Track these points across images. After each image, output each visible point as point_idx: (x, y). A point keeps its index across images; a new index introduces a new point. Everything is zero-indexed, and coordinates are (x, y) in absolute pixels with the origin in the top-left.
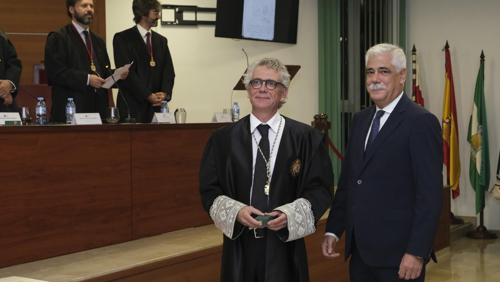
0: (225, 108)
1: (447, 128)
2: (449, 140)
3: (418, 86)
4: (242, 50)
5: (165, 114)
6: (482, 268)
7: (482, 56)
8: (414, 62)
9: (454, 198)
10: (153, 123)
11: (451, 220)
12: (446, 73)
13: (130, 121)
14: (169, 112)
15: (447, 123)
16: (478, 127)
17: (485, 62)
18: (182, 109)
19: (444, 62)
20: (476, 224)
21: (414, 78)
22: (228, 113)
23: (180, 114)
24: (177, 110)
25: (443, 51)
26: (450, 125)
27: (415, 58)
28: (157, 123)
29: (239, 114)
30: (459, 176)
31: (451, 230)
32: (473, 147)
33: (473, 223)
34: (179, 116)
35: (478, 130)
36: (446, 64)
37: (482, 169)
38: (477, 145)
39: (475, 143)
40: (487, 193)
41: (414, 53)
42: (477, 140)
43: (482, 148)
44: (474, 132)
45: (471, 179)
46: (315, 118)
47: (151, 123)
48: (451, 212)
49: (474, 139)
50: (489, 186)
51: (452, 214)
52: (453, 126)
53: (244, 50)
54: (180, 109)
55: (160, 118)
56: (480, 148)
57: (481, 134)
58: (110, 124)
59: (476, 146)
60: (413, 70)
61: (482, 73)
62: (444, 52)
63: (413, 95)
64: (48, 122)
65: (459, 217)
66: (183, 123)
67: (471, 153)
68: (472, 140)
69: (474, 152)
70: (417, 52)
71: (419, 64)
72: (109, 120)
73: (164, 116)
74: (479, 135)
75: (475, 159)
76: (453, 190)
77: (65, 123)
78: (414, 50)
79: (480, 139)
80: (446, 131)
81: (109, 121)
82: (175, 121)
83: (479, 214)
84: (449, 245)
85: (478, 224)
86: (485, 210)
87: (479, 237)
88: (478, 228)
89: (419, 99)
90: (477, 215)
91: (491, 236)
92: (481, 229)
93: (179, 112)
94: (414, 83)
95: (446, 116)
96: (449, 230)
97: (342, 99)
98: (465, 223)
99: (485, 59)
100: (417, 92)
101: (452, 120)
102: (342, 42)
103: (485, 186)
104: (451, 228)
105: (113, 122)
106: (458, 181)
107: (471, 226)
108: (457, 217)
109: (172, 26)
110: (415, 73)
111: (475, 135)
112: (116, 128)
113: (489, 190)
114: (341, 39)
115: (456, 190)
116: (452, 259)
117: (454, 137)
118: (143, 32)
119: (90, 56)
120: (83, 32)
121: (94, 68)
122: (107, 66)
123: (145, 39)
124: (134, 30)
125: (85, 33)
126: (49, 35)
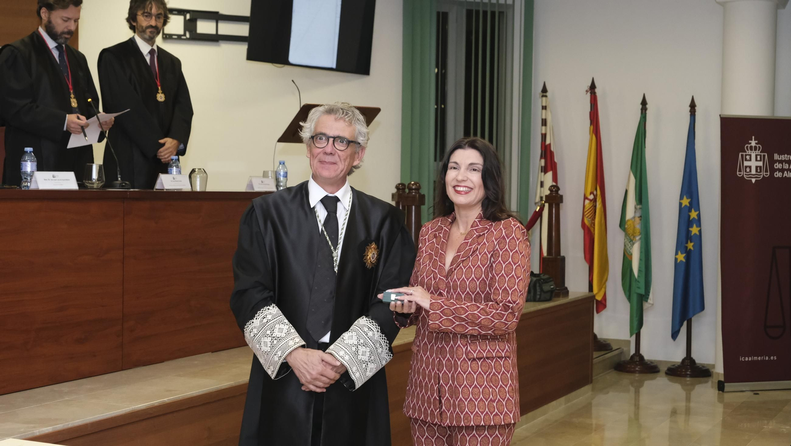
0: (265, 170)
1: (590, 208)
2: (593, 225)
3: (550, 145)
4: (292, 82)
5: (175, 176)
6: (637, 416)
7: (644, 103)
8: (544, 108)
9: (598, 312)
10: (156, 189)
11: (593, 345)
12: (591, 126)
13: (122, 187)
15: (591, 201)
16: (635, 208)
17: (647, 112)
18: (200, 169)
19: (589, 110)
20: (629, 351)
21: (544, 132)
22: (270, 178)
24: (193, 171)
25: (586, 94)
26: (594, 203)
27: (546, 102)
28: (163, 190)
30: (606, 280)
31: (594, 359)
32: (628, 237)
33: (625, 349)
34: (196, 180)
35: (635, 212)
36: (590, 113)
37: (640, 271)
38: (635, 235)
39: (630, 231)
40: (646, 306)
41: (545, 94)
42: (634, 227)
43: (640, 239)
44: (630, 213)
45: (623, 285)
46: (397, 187)
47: (153, 189)
48: (594, 333)
49: (630, 224)
50: (649, 295)
51: (595, 336)
52: (599, 204)
53: (294, 81)
54: (198, 169)
55: (167, 182)
56: (638, 238)
57: (640, 218)
58: (90, 190)
59: (633, 235)
60: (542, 119)
61: (643, 129)
62: (589, 94)
63: (541, 158)
65: (605, 340)
66: (203, 190)
67: (625, 246)
68: (626, 226)
69: (629, 244)
70: (548, 94)
71: (551, 112)
73: (174, 179)
74: (637, 220)
75: (631, 255)
76: (597, 301)
78: (544, 90)
79: (638, 227)
80: (590, 214)
81: (88, 185)
82: (190, 187)
83: (634, 336)
84: (591, 382)
85: (633, 351)
86: (643, 331)
87: (632, 370)
88: (632, 357)
89: (550, 164)
90: (631, 337)
91: (650, 369)
92: (637, 359)
93: (198, 174)
94: (544, 139)
95: (589, 190)
96: (592, 359)
97: (435, 160)
98: (614, 349)
99: (647, 106)
100: (547, 152)
101: (598, 196)
102: (437, 74)
103: (644, 296)
104: (595, 356)
105: (95, 186)
106: (604, 286)
107: (622, 353)
108: (602, 341)
109: (181, 41)
110: (545, 125)
111: (632, 219)
112: (99, 196)
113: (649, 301)
114: (436, 70)
115: (601, 301)
116: (594, 402)
117: (600, 222)
118: (144, 48)
119: (67, 83)
120: (56, 47)
121: (74, 103)
122: (89, 100)
123: (148, 59)
124: (130, 44)
125: (59, 48)
126: (1, 50)
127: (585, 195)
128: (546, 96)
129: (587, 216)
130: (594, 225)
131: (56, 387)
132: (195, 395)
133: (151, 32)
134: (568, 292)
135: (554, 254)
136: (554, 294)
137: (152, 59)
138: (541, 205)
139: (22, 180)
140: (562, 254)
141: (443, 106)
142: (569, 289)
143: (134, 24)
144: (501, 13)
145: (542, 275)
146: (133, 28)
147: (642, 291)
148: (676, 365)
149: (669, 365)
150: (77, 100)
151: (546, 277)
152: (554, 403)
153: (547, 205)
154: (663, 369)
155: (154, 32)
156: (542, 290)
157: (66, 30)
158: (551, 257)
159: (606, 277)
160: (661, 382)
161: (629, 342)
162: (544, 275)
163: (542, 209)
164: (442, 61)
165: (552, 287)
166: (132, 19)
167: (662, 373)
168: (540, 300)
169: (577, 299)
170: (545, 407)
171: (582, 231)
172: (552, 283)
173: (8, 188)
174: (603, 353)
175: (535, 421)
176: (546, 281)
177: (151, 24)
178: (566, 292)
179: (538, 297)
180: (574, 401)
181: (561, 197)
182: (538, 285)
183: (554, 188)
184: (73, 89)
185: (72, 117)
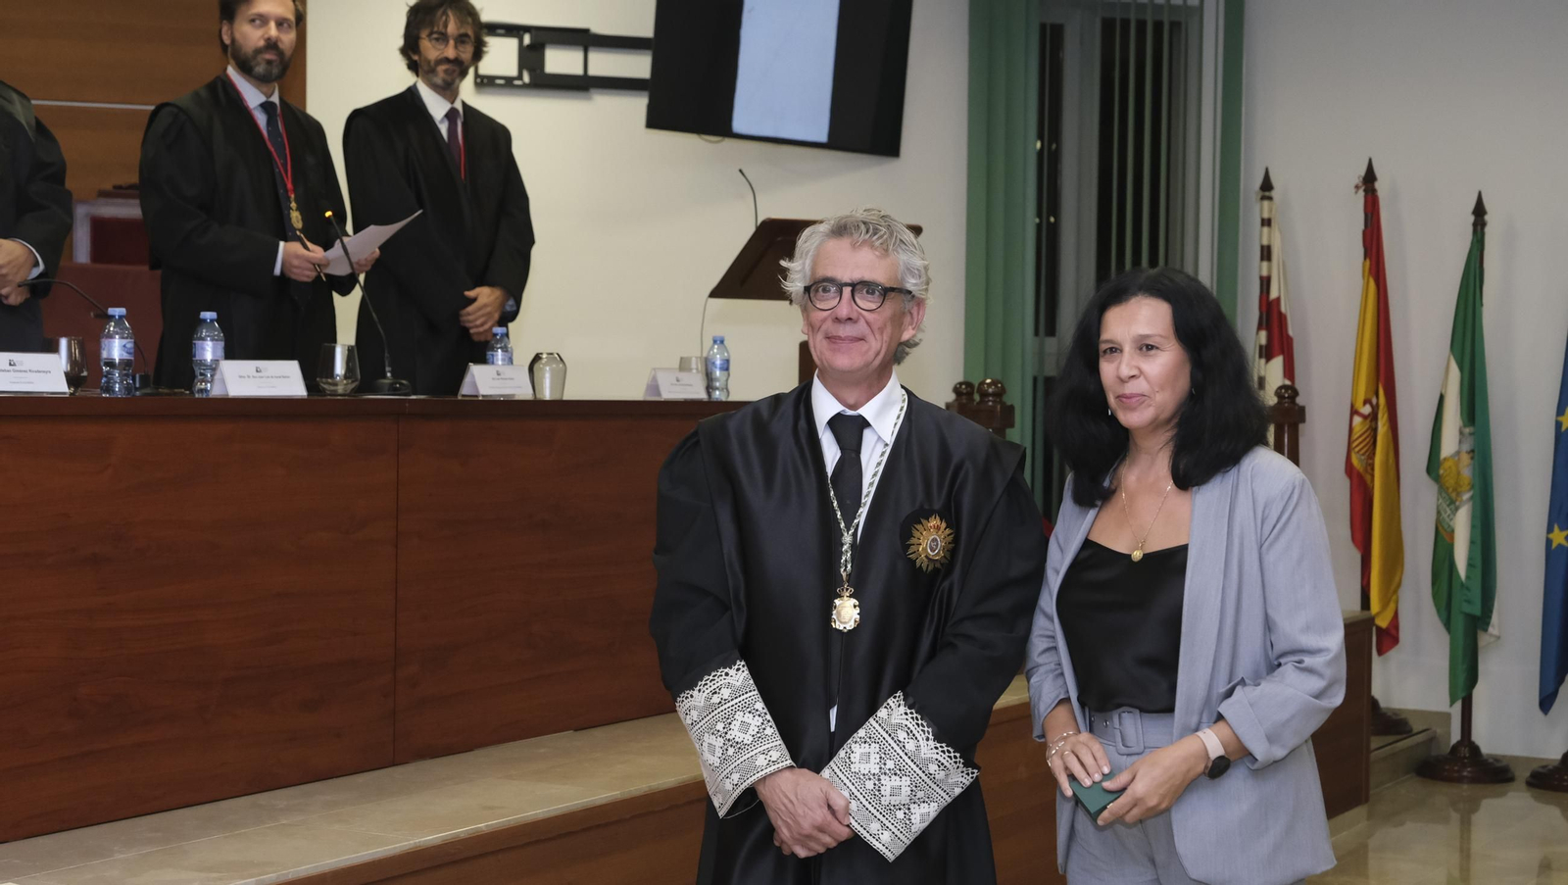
0: (685, 355)
1: (1364, 433)
2: (1369, 468)
3: (1278, 300)
4: (740, 174)
5: (500, 369)
6: (1465, 873)
7: (1479, 211)
8: (1267, 222)
9: (1380, 652)
10: (463, 396)
11: (1373, 722)
12: (1365, 259)
13: (393, 390)
14: (512, 363)
15: (1365, 417)
16: (1461, 433)
17: (1487, 230)
18: (552, 354)
19: (1362, 227)
20: (1449, 734)
21: (1265, 273)
22: (694, 371)
23: (548, 368)
24: (537, 358)
25: (1356, 192)
26: (1373, 424)
27: (1270, 211)
28: (477, 396)
29: (729, 375)
30: (1399, 585)
31: (1372, 752)
32: (1444, 495)
33: (1439, 731)
34: (543, 377)
35: (1460, 442)
36: (1364, 233)
37: (1470, 565)
38: (1459, 490)
39: (1450, 482)
40: (1483, 640)
41: (1267, 194)
42: (1459, 473)
43: (1472, 498)
44: (1449, 445)
45: (1435, 595)
46: (957, 390)
47: (456, 395)
48: (1373, 698)
49: (1450, 467)
50: (1490, 617)
51: (1374, 703)
52: (1384, 425)
53: (744, 171)
55: (485, 380)
56: (1466, 496)
57: (1471, 454)
59: (1455, 490)
60: (1262, 247)
61: (1478, 265)
62: (1361, 193)
63: (1260, 327)
64: (138, 385)
65: (1396, 712)
66: (557, 397)
67: (1439, 513)
68: (1441, 472)
69: (1448, 509)
70: (1274, 194)
71: (1281, 233)
72: (324, 383)
73: (498, 374)
74: (1465, 459)
75: (1452, 532)
76: (1379, 629)
78: (1267, 186)
79: (1467, 473)
80: (1361, 443)
81: (325, 386)
82: (531, 391)
83: (1458, 705)
84: (1367, 800)
85: (1456, 736)
86: (1479, 693)
87: (1456, 775)
88: (1455, 748)
89: (1279, 341)
90: (1451, 706)
91: (1494, 773)
92: (1465, 752)
93: (544, 365)
94: (1265, 291)
95: (1361, 396)
96: (1369, 752)
97: (1036, 333)
98: (1415, 731)
99: (1487, 218)
100: (1272, 316)
101: (1381, 408)
102: (1040, 154)
103: (1478, 618)
104: (1373, 745)
105: (340, 389)
106: (1394, 597)
107: (1432, 740)
108: (1389, 714)
109: (512, 90)
110: (1269, 259)
111: (1452, 456)
112: (348, 410)
113: (1490, 629)
114: (1039, 145)
115: (1387, 628)
116: (1372, 843)
117: (1386, 463)
118: (437, 107)
119: (283, 180)
120: (262, 105)
121: (296, 218)
122: (328, 214)
123: (444, 129)
124: (410, 100)
125: (267, 107)
126: (154, 114)
127: (1352, 406)
128: (1270, 198)
129: (1357, 449)
130: (1373, 469)
131: (262, 798)
132: (541, 817)
133: (447, 72)
137: (452, 130)
141: (1053, 219)
143: (416, 58)
144: (1175, 26)
146: (413, 67)
147: (1476, 610)
148: (1551, 767)
149: (1535, 766)
150: (301, 214)
154: (1522, 774)
155: (455, 71)
159: (1397, 579)
160: (1517, 801)
161: (1447, 716)
164: (1050, 126)
167: (1520, 783)
171: (1347, 480)
173: (167, 394)
174: (1391, 738)
177: (445, 55)
181: (1302, 410)
183: (1286, 391)
184: (294, 191)
185: (295, 247)
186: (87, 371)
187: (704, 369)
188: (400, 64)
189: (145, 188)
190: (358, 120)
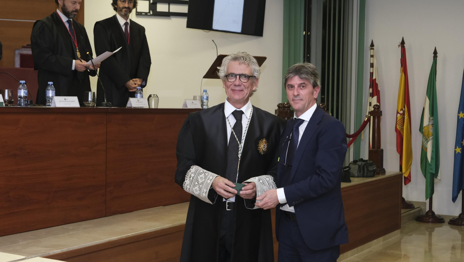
0: (195, 95)
1: (401, 119)
2: (402, 130)
3: (375, 79)
4: (212, 41)
5: (139, 99)
6: (430, 250)
7: (435, 53)
8: (372, 56)
9: (405, 184)
10: (127, 107)
11: (402, 205)
12: (401, 67)
13: (107, 105)
14: (143, 98)
15: (401, 114)
16: (429, 119)
17: (438, 58)
18: (154, 95)
19: (401, 58)
20: (426, 209)
21: (371, 71)
22: (198, 100)
24: (150, 96)
25: (399, 47)
26: (403, 116)
27: (373, 53)
28: (131, 107)
29: (208, 101)
31: (402, 214)
32: (424, 137)
33: (423, 208)
34: (152, 102)
35: (429, 121)
36: (401, 59)
37: (432, 158)
38: (429, 136)
39: (426, 134)
40: (436, 180)
41: (372, 48)
42: (429, 131)
43: (432, 138)
44: (426, 122)
45: (421, 167)
46: (278, 106)
48: (403, 197)
49: (426, 129)
50: (438, 174)
51: (403, 199)
52: (407, 117)
53: (214, 41)
54: (153, 95)
55: (134, 103)
56: (431, 138)
58: (87, 107)
59: (427, 136)
60: (371, 63)
61: (435, 69)
62: (400, 47)
63: (370, 87)
64: (29, 104)
65: (410, 202)
66: (156, 107)
67: (423, 143)
68: (424, 130)
69: (425, 142)
70: (374, 48)
71: (376, 59)
72: (86, 103)
73: (138, 101)
74: (431, 126)
75: (427, 148)
76: (404, 177)
77: (45, 105)
78: (372, 45)
79: (431, 131)
80: (400, 122)
81: (86, 104)
82: (148, 106)
83: (428, 200)
84: (400, 228)
85: (428, 209)
86: (434, 196)
87: (427, 221)
88: (427, 213)
89: (375, 91)
90: (426, 200)
91: (439, 220)
92: (430, 214)
93: (153, 98)
94: (372, 76)
95: (400, 108)
96: (401, 214)
98: (415, 208)
99: (437, 55)
100: (374, 84)
101: (406, 111)
102: (305, 36)
103: (434, 174)
104: (402, 212)
105: (91, 105)
106: (409, 168)
107: (421, 210)
108: (408, 202)
109: (146, 16)
110: (373, 67)
111: (427, 126)
112: (92, 111)
113: (438, 177)
114: (304, 33)
115: (407, 177)
116: (402, 241)
117: (407, 128)
118: (122, 21)
119: (74, 43)
120: (67, 21)
121: (78, 54)
122: (88, 53)
123: (123, 28)
124: (114, 19)
125: (69, 21)
126: (35, 23)
127: (397, 111)
128: (373, 49)
129: (398, 124)
130: (403, 130)
131: (65, 226)
132: (148, 232)
133: (125, 11)
134: (385, 171)
135: (376, 147)
136: (376, 173)
137: (126, 28)
138: (368, 117)
139: (46, 101)
140: (381, 148)
141: (308, 55)
142: (385, 170)
143: (116, 6)
145: (368, 161)
146: (115, 9)
147: (434, 172)
148: (455, 218)
149: (451, 218)
150: (80, 53)
151: (371, 162)
152: (375, 241)
153: (372, 117)
154: (447, 220)
155: (128, 11)
156: (368, 170)
157: (74, 10)
158: (374, 149)
159: (410, 163)
160: (445, 228)
161: (425, 203)
162: (369, 161)
163: (369, 120)
164: (308, 27)
165: (375, 168)
166: (115, 4)
167: (446, 223)
168: (367, 177)
169: (391, 176)
170: (370, 243)
171: (395, 134)
172: (375, 166)
174: (408, 210)
175: (363, 252)
176: (371, 165)
177: (125, 6)
178: (383, 172)
179: (366, 174)
180: (389, 240)
181: (381, 112)
182: (365, 167)
183: (376, 106)
184: (78, 46)
185: (78, 61)
186: (14, 99)
187: (201, 99)
188: (111, 8)
189: (33, 45)
190: (98, 25)
